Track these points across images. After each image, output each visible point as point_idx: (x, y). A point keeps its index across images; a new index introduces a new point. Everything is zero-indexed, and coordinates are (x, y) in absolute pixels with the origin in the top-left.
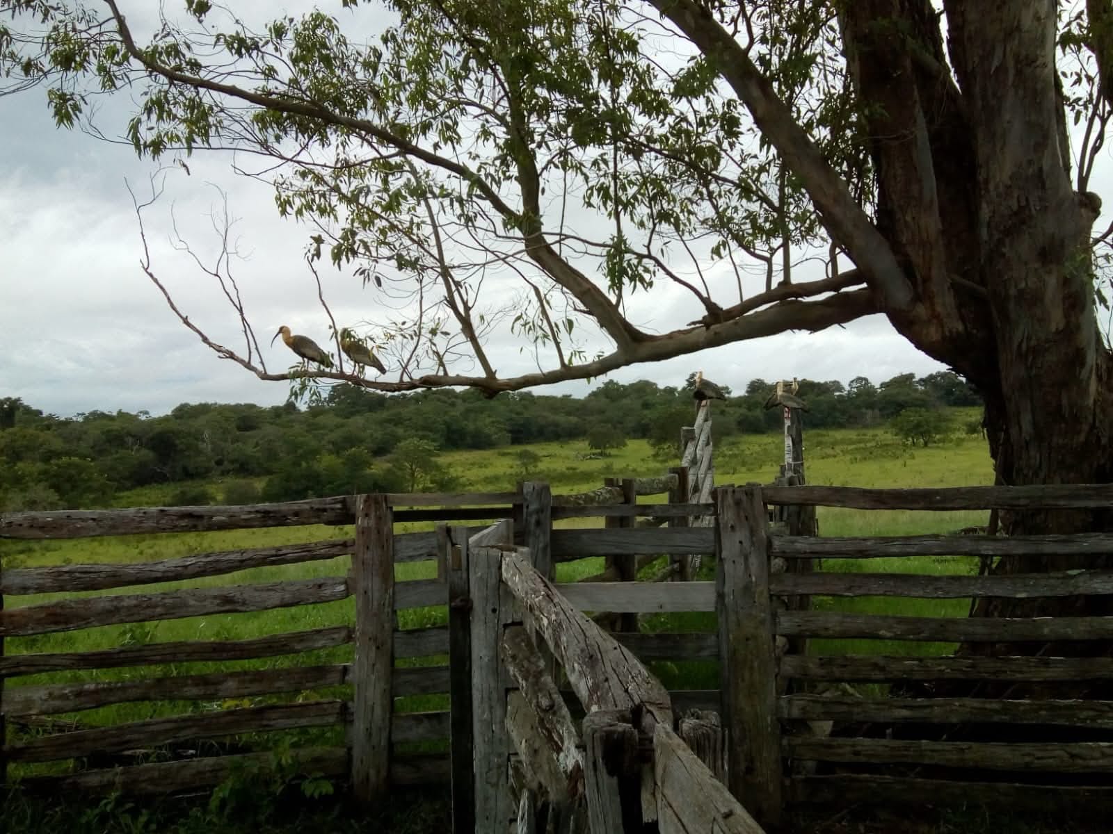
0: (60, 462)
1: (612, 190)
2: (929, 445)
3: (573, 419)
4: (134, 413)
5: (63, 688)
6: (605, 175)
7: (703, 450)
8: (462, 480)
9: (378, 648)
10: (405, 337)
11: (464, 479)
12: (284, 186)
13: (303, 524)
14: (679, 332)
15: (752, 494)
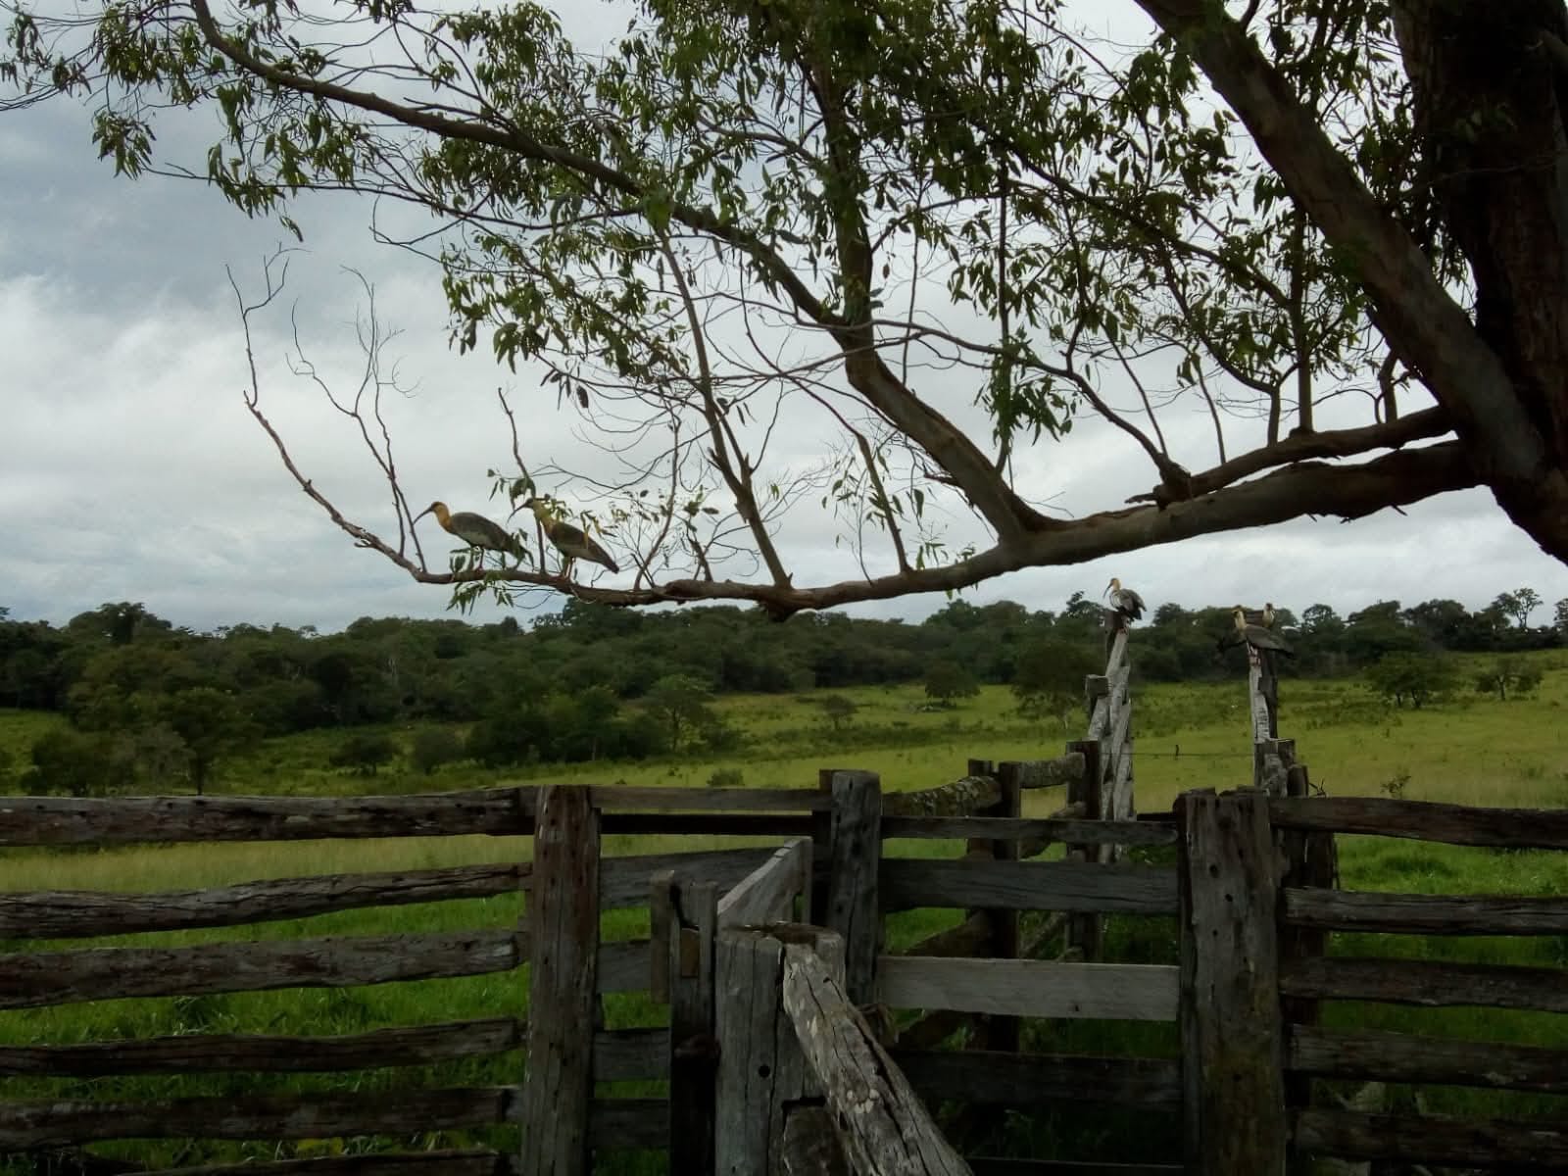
0: (190, 695)
1: (995, 273)
2: (1423, 706)
3: (904, 654)
4: (295, 628)
5: (16, 1109)
6: (985, 248)
7: (1118, 712)
8: (744, 736)
9: (564, 1062)
10: (645, 517)
11: (748, 735)
12: (457, 264)
13: (442, 833)
14: (1107, 514)
15: (1251, 810)
